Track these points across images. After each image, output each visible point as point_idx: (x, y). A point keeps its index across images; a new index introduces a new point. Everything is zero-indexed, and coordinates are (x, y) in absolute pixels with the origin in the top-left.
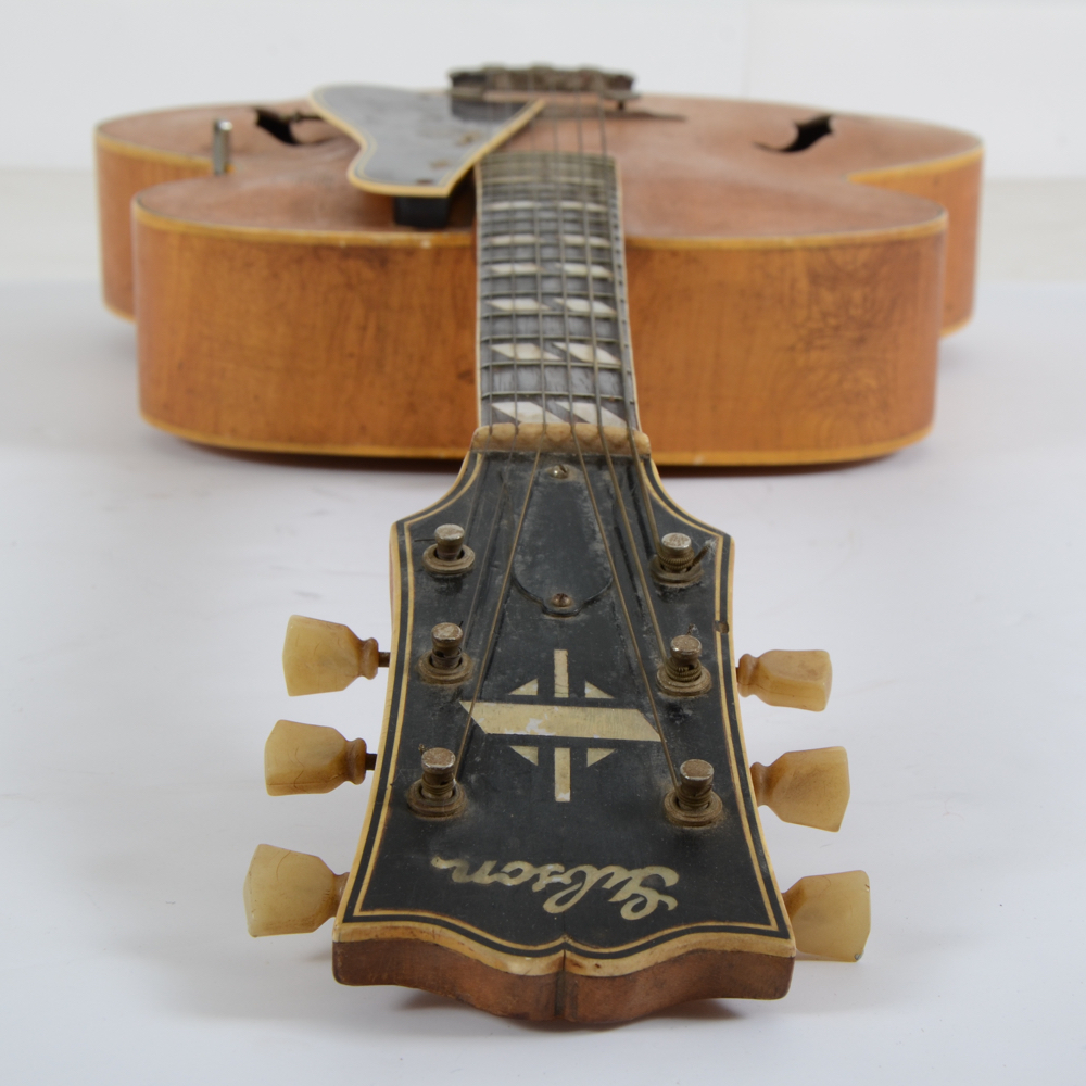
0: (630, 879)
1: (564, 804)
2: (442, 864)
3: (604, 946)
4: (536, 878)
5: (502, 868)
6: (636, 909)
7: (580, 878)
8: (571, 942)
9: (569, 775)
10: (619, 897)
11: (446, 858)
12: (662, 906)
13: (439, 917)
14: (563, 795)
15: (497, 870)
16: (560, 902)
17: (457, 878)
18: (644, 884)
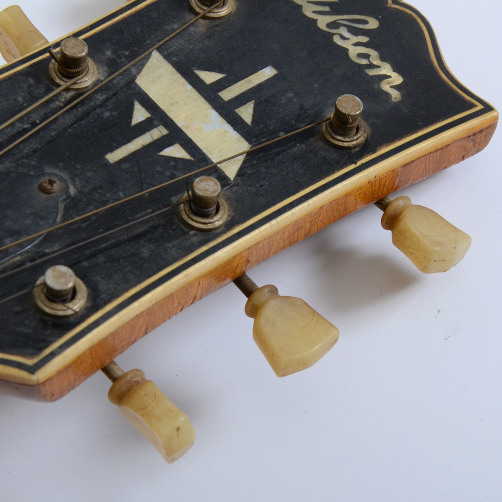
0: (309, 2)
1: (275, 67)
2: (395, 95)
5: (367, 65)
7: (334, 25)
9: (246, 79)
11: (387, 95)
14: (268, 73)
15: (371, 66)
16: (366, 22)
17: (397, 80)
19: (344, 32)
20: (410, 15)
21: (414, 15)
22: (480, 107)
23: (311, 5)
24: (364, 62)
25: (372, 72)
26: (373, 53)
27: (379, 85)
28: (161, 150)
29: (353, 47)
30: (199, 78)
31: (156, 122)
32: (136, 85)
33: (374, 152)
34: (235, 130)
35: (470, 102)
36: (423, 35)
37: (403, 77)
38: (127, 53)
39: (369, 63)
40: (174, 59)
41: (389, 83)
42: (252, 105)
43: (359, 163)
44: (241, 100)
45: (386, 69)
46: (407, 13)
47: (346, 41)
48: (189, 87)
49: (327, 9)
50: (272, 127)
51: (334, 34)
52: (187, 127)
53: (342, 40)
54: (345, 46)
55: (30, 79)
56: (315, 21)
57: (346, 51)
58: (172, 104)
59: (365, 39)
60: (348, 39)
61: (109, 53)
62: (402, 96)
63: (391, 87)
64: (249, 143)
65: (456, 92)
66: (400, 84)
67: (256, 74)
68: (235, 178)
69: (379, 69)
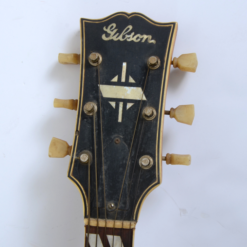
0: (113, 36)
1: (124, 62)
3: (121, 15)
4: (133, 36)
5: (140, 40)
6: (112, 27)
7: (124, 37)
8: (127, 17)
9: (122, 72)
10: (116, 30)
11: (152, 43)
12: (107, 28)
13: (155, 24)
14: (125, 64)
15: (142, 39)
16: (129, 29)
17: (150, 37)
18: (110, 34)
19: (127, 36)
20: (135, 16)
21: (136, 15)
22: (172, 25)
23: (114, 37)
24: (139, 40)
25: (143, 41)
26: (138, 35)
27: (148, 43)
28: (126, 108)
29: (133, 38)
30: (114, 82)
31: (118, 103)
32: (105, 98)
33: (164, 62)
34: (134, 87)
35: (169, 26)
36: (143, 18)
37: (150, 35)
38: (94, 92)
39: (140, 39)
40: (104, 83)
41: (149, 40)
42: (131, 77)
43: (164, 68)
44: (127, 78)
45: (145, 37)
46: (134, 16)
47: (130, 38)
48: (114, 86)
49: (118, 34)
50: (140, 78)
51: (126, 39)
52: (125, 97)
53: (129, 39)
54: (131, 40)
55: (85, 120)
56: (119, 40)
57: (133, 41)
58: (116, 95)
59: (133, 34)
60: (130, 37)
61: (91, 96)
62: (155, 40)
63: (151, 40)
64: (140, 87)
65: (164, 27)
66: (152, 37)
67: (123, 68)
68: (146, 99)
69: (144, 38)
